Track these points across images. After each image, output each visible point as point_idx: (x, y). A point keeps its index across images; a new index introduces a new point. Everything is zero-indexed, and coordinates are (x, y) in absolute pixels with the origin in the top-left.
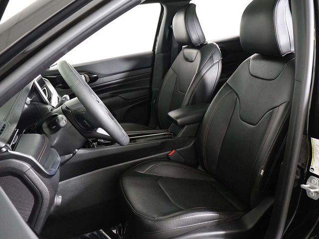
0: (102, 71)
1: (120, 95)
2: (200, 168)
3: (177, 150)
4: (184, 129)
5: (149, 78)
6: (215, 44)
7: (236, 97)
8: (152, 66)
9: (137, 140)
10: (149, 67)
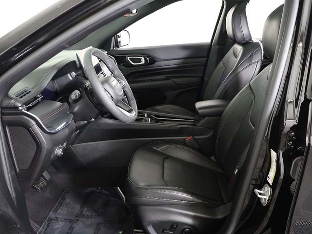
0: (160, 55)
1: (173, 80)
2: (212, 158)
3: (195, 137)
4: (205, 120)
5: (203, 67)
6: (260, 42)
7: (253, 98)
8: (208, 56)
9: (164, 122)
10: (205, 57)
